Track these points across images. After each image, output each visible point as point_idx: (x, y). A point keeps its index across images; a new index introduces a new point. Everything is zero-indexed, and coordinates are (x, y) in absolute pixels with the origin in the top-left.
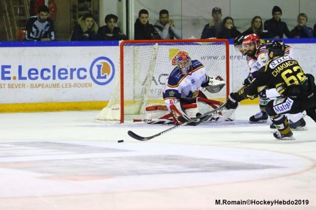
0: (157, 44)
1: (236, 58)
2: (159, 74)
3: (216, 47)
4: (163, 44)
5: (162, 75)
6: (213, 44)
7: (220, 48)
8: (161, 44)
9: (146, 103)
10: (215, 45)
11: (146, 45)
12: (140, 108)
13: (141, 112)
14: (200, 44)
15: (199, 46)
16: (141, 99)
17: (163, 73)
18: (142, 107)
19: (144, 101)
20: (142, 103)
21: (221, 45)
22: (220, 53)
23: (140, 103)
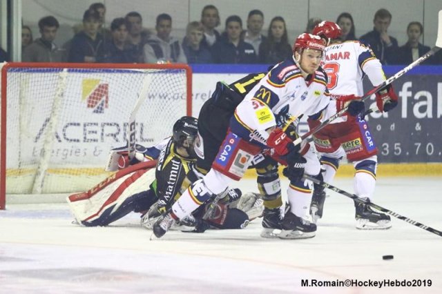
0: (65, 70)
1: (199, 96)
2: (65, 124)
3: (169, 78)
4: (76, 71)
5: (71, 124)
6: (163, 72)
7: (177, 80)
8: (73, 71)
9: (45, 174)
10: (168, 75)
11: (47, 71)
12: (34, 182)
13: (34, 189)
14: (140, 72)
15: (139, 75)
16: (35, 166)
17: (72, 122)
18: (37, 181)
19: (40, 170)
20: (37, 174)
21: (178, 75)
22: (177, 88)
23: (33, 174)
